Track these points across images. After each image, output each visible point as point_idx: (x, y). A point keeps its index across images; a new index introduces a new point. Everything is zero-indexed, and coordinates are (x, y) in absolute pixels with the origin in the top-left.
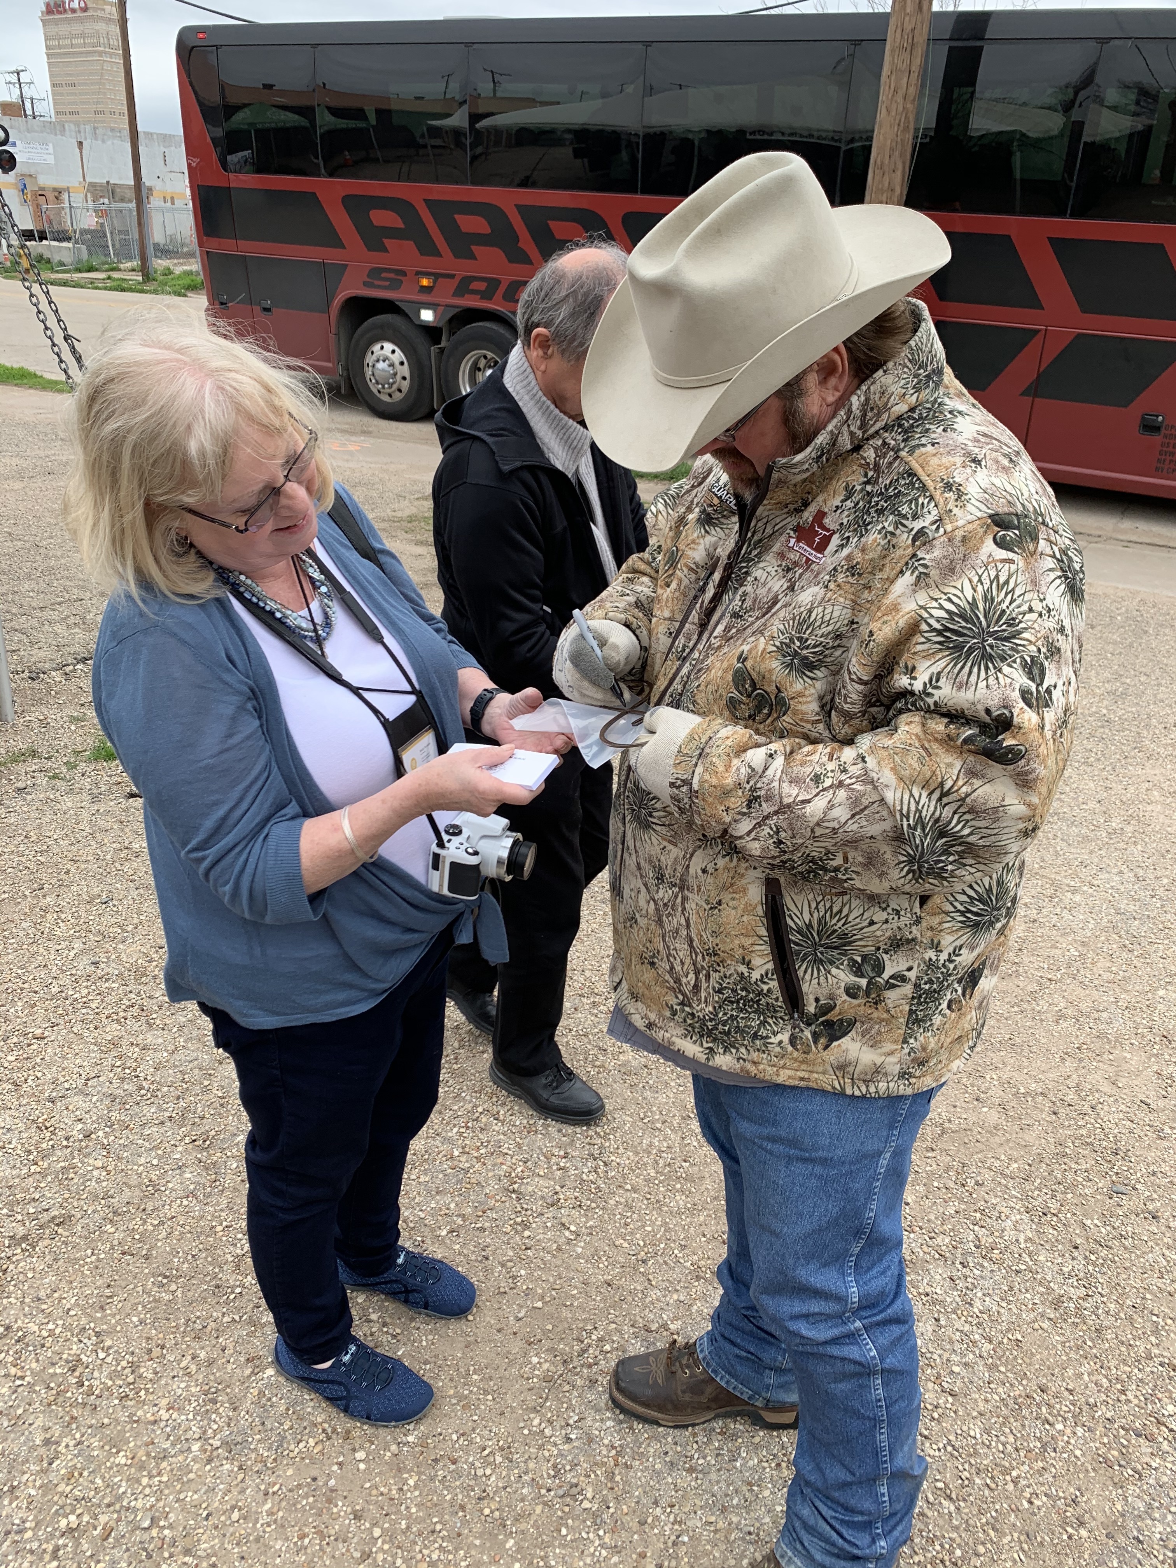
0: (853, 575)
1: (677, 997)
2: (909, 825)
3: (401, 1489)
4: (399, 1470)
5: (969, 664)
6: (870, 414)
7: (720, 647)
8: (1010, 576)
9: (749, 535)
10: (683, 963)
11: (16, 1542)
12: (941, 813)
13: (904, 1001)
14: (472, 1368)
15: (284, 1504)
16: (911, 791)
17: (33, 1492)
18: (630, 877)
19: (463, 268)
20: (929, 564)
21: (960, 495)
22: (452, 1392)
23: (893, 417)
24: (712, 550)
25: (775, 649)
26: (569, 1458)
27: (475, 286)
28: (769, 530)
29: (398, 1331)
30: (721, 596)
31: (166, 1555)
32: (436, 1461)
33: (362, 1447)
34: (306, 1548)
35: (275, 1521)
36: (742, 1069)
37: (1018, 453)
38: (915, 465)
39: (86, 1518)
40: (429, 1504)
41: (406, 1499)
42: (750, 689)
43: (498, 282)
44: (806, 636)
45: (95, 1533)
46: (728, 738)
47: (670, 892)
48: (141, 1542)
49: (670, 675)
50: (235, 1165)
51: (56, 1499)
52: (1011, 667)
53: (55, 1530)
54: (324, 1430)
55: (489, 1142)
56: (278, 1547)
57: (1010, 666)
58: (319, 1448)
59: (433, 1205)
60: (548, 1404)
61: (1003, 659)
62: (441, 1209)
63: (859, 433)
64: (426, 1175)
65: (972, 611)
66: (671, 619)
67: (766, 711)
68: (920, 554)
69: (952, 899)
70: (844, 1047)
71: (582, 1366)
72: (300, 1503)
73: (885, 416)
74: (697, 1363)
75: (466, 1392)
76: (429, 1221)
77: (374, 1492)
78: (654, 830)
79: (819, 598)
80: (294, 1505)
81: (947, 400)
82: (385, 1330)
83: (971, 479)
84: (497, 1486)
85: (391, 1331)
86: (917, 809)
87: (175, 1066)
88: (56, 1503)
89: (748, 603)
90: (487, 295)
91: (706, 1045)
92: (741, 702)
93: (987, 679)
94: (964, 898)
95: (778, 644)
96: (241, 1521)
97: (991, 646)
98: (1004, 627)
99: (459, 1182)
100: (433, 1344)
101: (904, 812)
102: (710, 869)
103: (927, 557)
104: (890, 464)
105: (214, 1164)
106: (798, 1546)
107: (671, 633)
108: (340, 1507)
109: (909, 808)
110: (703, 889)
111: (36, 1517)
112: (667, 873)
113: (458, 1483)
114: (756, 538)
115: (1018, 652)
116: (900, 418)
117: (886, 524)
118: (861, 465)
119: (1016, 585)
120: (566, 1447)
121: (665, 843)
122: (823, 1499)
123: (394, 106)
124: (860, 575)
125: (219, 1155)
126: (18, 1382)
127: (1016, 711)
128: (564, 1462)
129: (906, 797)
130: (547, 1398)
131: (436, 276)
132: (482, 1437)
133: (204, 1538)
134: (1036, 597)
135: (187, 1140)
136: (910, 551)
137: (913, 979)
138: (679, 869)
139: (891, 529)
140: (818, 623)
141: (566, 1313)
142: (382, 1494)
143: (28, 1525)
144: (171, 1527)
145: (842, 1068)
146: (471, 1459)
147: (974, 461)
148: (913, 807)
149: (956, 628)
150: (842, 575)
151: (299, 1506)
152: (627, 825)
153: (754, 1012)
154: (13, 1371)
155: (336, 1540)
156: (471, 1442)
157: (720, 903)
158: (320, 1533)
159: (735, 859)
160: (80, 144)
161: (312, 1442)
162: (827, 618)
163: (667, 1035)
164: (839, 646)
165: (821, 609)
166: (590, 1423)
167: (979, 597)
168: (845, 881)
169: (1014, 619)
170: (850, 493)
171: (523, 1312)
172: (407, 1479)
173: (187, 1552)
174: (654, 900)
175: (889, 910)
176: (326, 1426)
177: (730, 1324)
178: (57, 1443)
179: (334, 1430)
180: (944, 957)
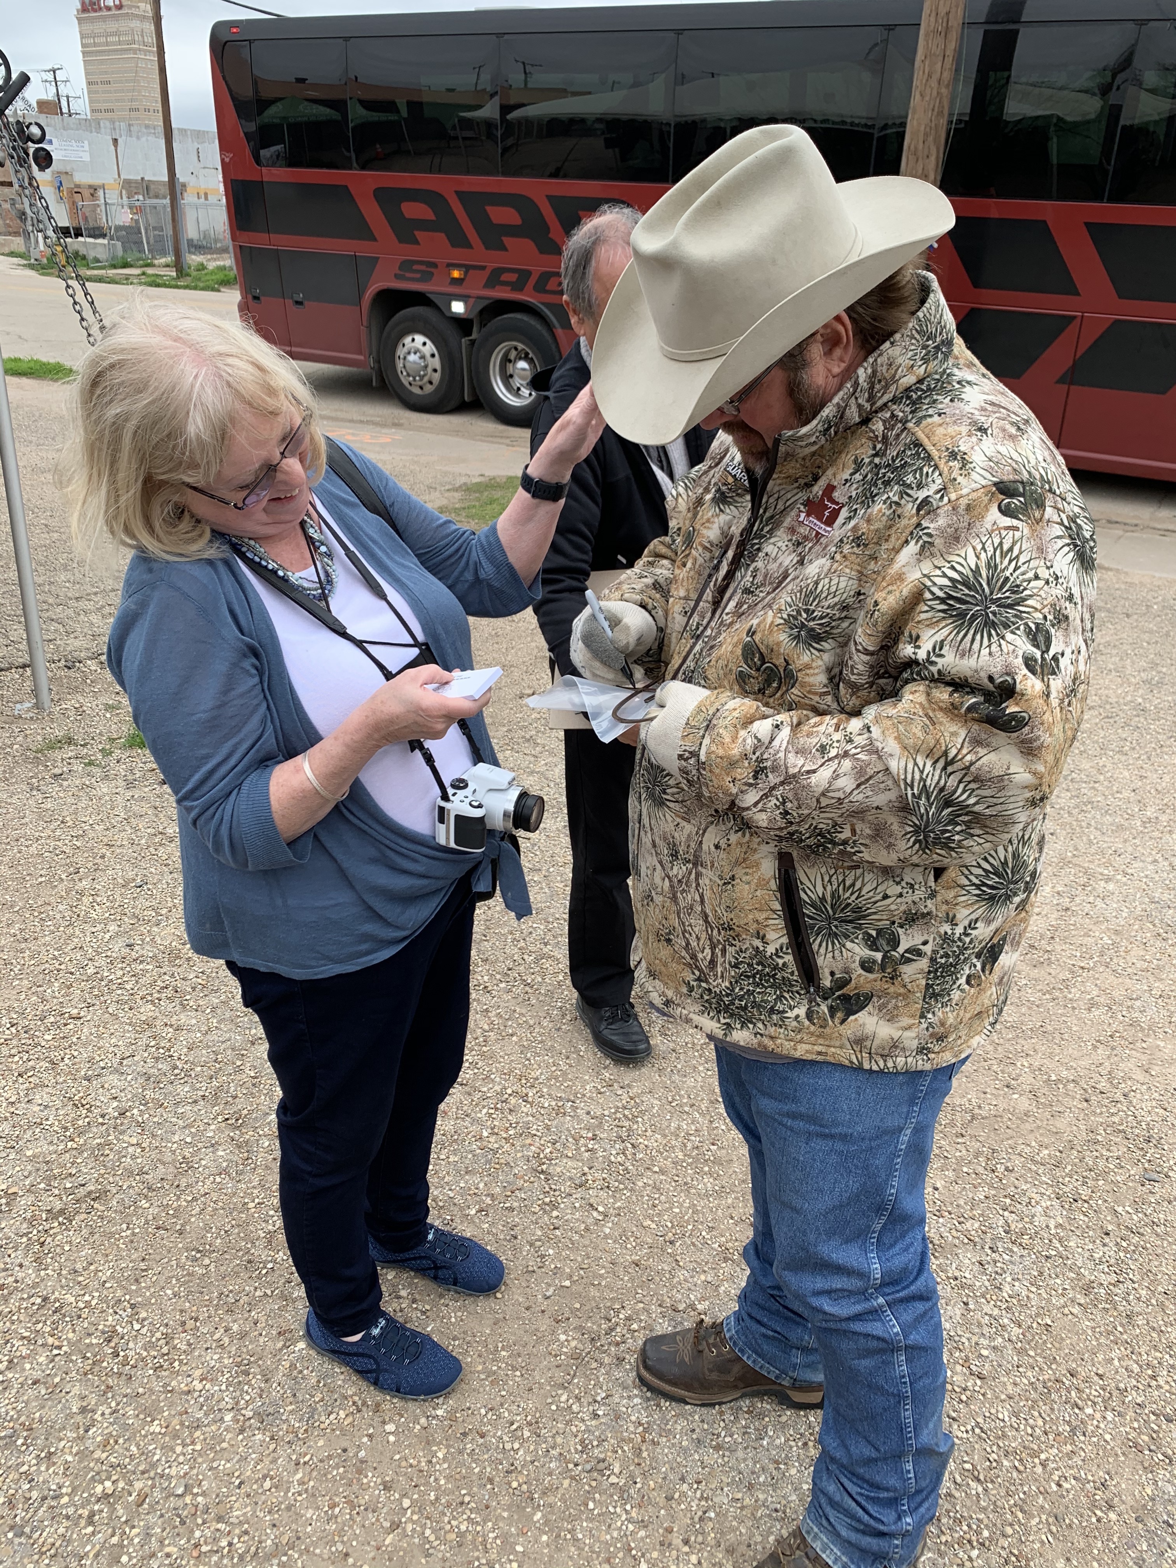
0: (859, 546)
1: (694, 973)
2: (913, 794)
3: (430, 1462)
4: (428, 1443)
5: (972, 632)
6: (877, 387)
7: (732, 623)
8: (1014, 543)
9: (761, 511)
10: (698, 939)
11: (53, 1507)
12: (946, 782)
13: (920, 976)
14: (500, 1345)
15: (315, 1474)
16: (915, 760)
17: (70, 1458)
18: (647, 855)
19: (494, 260)
20: (934, 533)
21: (964, 463)
22: (480, 1368)
23: (901, 389)
24: (726, 528)
25: (782, 621)
26: (597, 1433)
27: (505, 277)
28: (780, 506)
29: (428, 1307)
30: (734, 573)
31: (200, 1521)
32: (464, 1434)
33: (391, 1420)
34: (336, 1517)
35: (306, 1490)
36: (759, 1044)
37: (1027, 422)
38: (921, 435)
39: (121, 1484)
40: (458, 1476)
41: (435, 1471)
42: (759, 663)
43: (529, 273)
44: (812, 608)
45: (130, 1499)
46: (735, 709)
47: (684, 868)
48: (175, 1509)
49: (684, 654)
50: (267, 1144)
51: (92, 1465)
52: (1015, 634)
53: (91, 1495)
54: (354, 1403)
55: (517, 1123)
56: (308, 1516)
57: (1013, 633)
58: (350, 1419)
59: (462, 1185)
60: (576, 1381)
61: (1006, 626)
62: (470, 1189)
63: (867, 406)
64: (456, 1155)
65: (975, 578)
66: (686, 598)
67: (775, 685)
68: (925, 523)
69: (967, 872)
70: (861, 1022)
71: (610, 1344)
72: (331, 1473)
73: (893, 388)
74: (723, 1341)
75: (495, 1368)
76: (459, 1200)
77: (404, 1464)
78: (668, 807)
79: (825, 569)
80: (325, 1475)
81: (956, 371)
82: (414, 1306)
83: (976, 448)
84: (525, 1460)
85: (420, 1307)
86: (921, 778)
87: (209, 1047)
88: (92, 1470)
89: (759, 578)
90: (518, 286)
91: (723, 1021)
92: (750, 676)
93: (989, 646)
94: (980, 871)
95: (785, 616)
96: (273, 1490)
97: (994, 613)
98: (1007, 594)
99: (489, 1162)
100: (462, 1320)
101: (909, 781)
102: (723, 844)
103: (932, 526)
104: (898, 436)
105: (247, 1142)
106: (824, 1522)
107: (686, 613)
108: (370, 1478)
109: (913, 777)
110: (716, 864)
111: (72, 1482)
112: (681, 849)
113: (486, 1456)
114: (768, 515)
115: (1022, 619)
116: (908, 389)
117: (891, 494)
118: (870, 438)
119: (1021, 552)
120: (594, 1423)
121: (679, 820)
122: (849, 1475)
123: (425, 99)
124: (865, 545)
125: (251, 1133)
126: (55, 1352)
127: (1018, 678)
128: (591, 1437)
129: (910, 766)
130: (574, 1375)
131: (467, 268)
132: (510, 1412)
133: (236, 1505)
134: (1042, 564)
135: (220, 1119)
136: (915, 520)
137: (929, 953)
138: (693, 845)
139: (896, 499)
140: (824, 595)
141: (593, 1292)
142: (411, 1466)
143: (64, 1490)
144: (204, 1494)
145: (859, 1042)
146: (499, 1433)
147: (980, 429)
148: (917, 776)
149: (959, 595)
150: (848, 546)
151: (330, 1476)
152: (643, 803)
153: (770, 987)
154: (50, 1340)
155: (366, 1509)
156: (499, 1417)
157: (733, 878)
158: (350, 1503)
159: (748, 835)
160: (115, 141)
161: (342, 1414)
162: (833, 589)
163: (685, 1012)
164: (846, 617)
165: (827, 580)
166: (617, 1400)
167: (983, 565)
168: (854, 854)
169: (1018, 586)
170: (858, 465)
171: (551, 1290)
172: (436, 1452)
173: (220, 1519)
174: (669, 877)
175: (903, 884)
176: (356, 1398)
177: (757, 1304)
178: (93, 1411)
179: (364, 1403)
180: (959, 930)
